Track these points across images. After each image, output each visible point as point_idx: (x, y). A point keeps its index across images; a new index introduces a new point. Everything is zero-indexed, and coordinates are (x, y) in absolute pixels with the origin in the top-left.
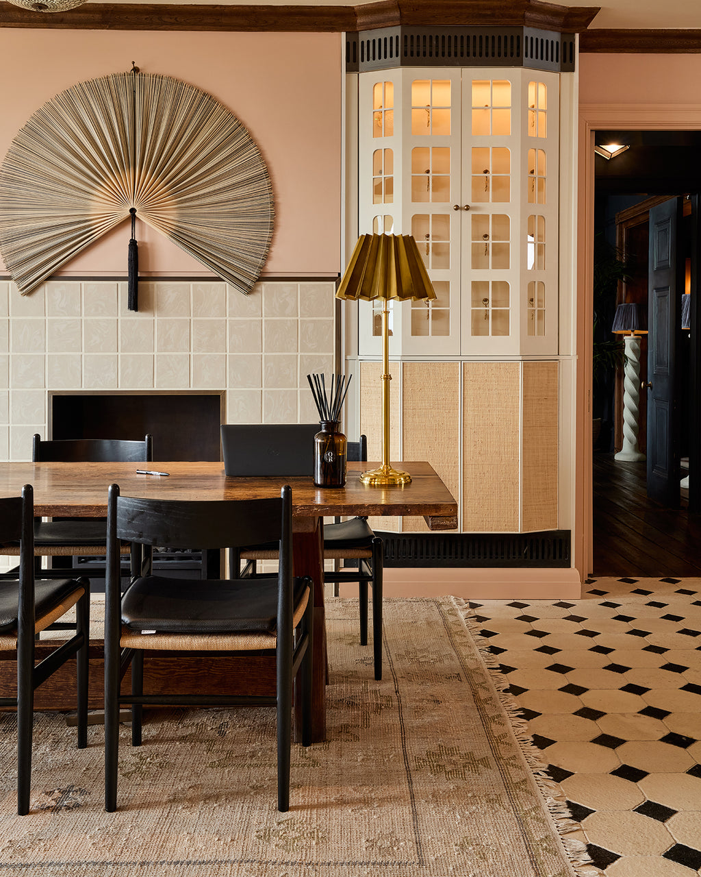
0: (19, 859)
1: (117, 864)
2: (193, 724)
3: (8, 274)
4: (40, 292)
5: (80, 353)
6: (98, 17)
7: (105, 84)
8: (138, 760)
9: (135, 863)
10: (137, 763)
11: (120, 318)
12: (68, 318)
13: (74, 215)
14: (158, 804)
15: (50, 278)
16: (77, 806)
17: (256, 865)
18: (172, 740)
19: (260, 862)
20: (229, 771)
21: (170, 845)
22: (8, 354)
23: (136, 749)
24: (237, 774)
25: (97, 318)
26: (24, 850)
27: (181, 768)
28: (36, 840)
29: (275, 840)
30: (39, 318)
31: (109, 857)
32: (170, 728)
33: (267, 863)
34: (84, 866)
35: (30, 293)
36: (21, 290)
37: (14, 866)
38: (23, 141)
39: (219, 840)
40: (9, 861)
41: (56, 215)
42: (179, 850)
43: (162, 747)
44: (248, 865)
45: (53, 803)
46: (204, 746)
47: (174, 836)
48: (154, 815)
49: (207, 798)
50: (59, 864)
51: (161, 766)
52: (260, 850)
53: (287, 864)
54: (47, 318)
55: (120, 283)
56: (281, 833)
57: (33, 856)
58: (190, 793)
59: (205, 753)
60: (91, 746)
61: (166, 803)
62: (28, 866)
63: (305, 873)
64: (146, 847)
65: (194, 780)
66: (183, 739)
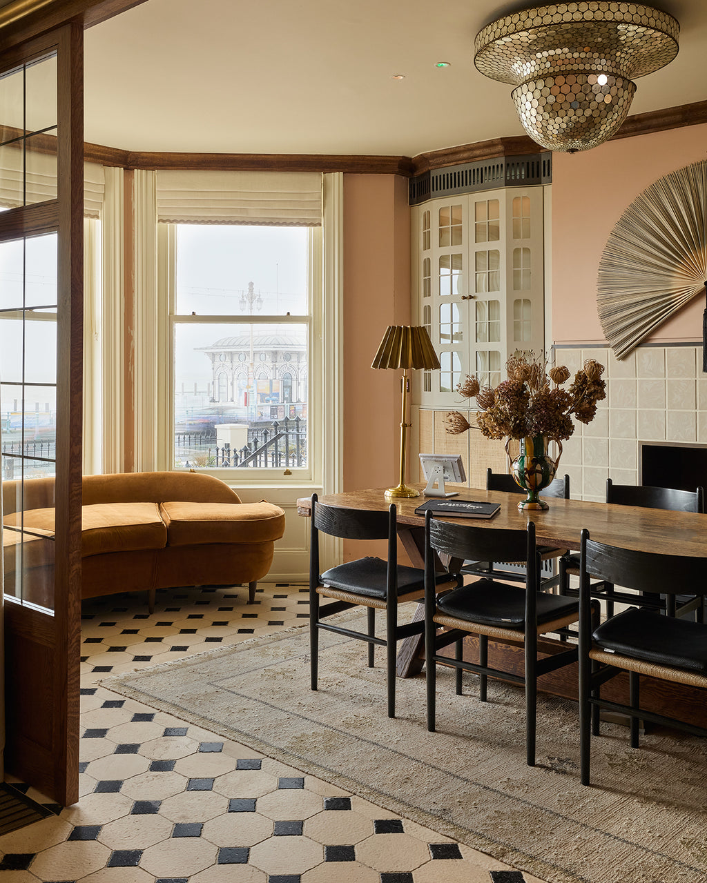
0: (508, 792)
1: (566, 818)
2: (690, 745)
3: (607, 342)
4: (632, 357)
5: (665, 410)
6: (679, 117)
7: (684, 175)
8: (627, 757)
9: (578, 823)
10: (625, 759)
11: (698, 379)
12: (654, 379)
13: (657, 290)
14: (621, 792)
15: (639, 345)
16: (564, 772)
17: (665, 859)
18: (665, 753)
19: (670, 859)
20: (694, 789)
21: (612, 821)
22: (608, 408)
23: (632, 750)
24: (700, 793)
25: (678, 379)
26: (514, 787)
27: (657, 774)
28: (523, 784)
29: (695, 849)
30: (632, 379)
31: (564, 812)
32: (669, 743)
33: (675, 861)
34: (544, 811)
35: (624, 358)
36: (617, 356)
37: (502, 794)
38: (619, 232)
39: (650, 832)
40: (501, 790)
41: (642, 292)
42: (616, 827)
43: (652, 755)
44: (658, 857)
45: (550, 765)
46: (688, 765)
47: (618, 816)
48: (614, 798)
49: (661, 802)
50: (529, 804)
51: (642, 767)
52: (678, 851)
53: (691, 868)
54: (638, 379)
55: (697, 348)
56: (702, 847)
57: (517, 793)
58: (650, 794)
59: (684, 770)
60: (601, 736)
61: (628, 794)
62: (510, 797)
63: (701, 880)
64: (593, 816)
65: (661, 786)
66: (674, 754)
